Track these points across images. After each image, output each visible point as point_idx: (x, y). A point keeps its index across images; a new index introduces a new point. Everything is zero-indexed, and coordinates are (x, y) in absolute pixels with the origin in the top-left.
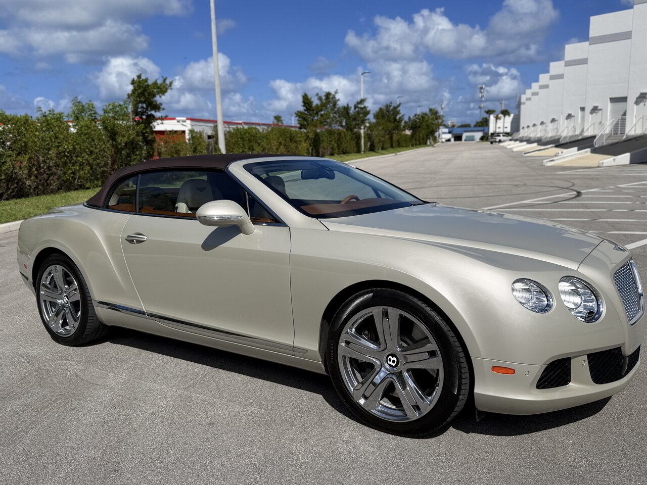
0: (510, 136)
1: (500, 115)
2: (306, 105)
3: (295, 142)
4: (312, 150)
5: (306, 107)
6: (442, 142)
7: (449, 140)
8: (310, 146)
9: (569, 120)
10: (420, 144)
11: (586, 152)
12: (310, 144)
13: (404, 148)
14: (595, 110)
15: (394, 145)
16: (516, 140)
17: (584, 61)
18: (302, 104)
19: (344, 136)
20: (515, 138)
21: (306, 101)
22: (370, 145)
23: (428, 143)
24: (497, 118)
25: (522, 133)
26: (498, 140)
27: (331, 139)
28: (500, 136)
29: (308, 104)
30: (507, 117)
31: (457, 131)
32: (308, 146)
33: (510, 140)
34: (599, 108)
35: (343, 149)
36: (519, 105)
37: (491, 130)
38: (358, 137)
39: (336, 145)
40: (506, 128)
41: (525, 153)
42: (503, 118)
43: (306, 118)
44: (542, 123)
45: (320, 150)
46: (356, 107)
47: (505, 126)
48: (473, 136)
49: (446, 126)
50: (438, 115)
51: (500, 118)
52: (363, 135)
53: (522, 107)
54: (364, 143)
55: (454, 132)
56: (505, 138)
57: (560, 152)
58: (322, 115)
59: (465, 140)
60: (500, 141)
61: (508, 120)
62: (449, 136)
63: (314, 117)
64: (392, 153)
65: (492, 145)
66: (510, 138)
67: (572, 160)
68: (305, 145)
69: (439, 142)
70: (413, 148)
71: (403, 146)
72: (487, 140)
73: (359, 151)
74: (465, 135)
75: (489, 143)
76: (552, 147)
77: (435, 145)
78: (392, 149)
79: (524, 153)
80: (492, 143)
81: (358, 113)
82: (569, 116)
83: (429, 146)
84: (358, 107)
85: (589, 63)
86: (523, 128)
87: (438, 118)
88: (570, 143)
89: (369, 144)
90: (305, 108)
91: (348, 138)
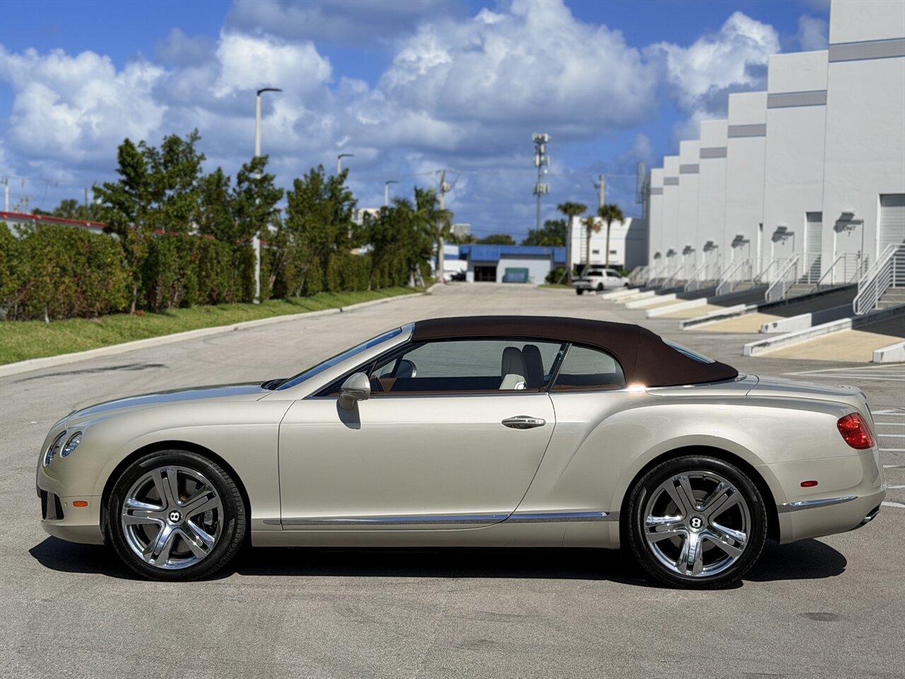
0: (625, 275)
1: (597, 219)
2: (129, 170)
3: (99, 267)
4: (139, 291)
5: (128, 175)
6: (445, 282)
7: (460, 277)
8: (136, 279)
9: (780, 242)
10: (392, 285)
11: (840, 327)
12: (135, 273)
13: (354, 294)
14: (845, 221)
15: (331, 285)
16: (643, 288)
17: (817, 98)
18: (118, 166)
19: (214, 255)
20: (639, 280)
21: (129, 159)
22: (275, 283)
23: (412, 284)
24: (590, 226)
25: (656, 270)
26: (595, 285)
27: (183, 263)
28: (600, 274)
29: (134, 168)
30: (616, 224)
31: (484, 254)
32: (130, 278)
33: (628, 286)
34: (854, 218)
35: (213, 290)
36: (645, 193)
37: (576, 258)
38: (246, 260)
39: (195, 279)
40: (614, 252)
41: (685, 324)
42: (605, 225)
43: (127, 204)
44: (709, 246)
45: (159, 290)
46: (241, 179)
47: (611, 248)
48: (526, 271)
49: (453, 240)
50: (436, 207)
51: (598, 228)
52: (257, 253)
53: (654, 199)
54: (261, 277)
55: (473, 257)
56: (612, 281)
57: (770, 325)
58: (171, 201)
59: (505, 280)
60: (601, 288)
61: (620, 230)
62: (461, 266)
63: (149, 202)
64: (330, 307)
65: (580, 297)
66: (626, 280)
67: (809, 346)
68: (121, 276)
69: (437, 281)
70: (376, 294)
71: (352, 290)
72: (566, 282)
73: (247, 298)
74: (503, 266)
75: (574, 291)
76: (748, 311)
77: (430, 290)
78: (324, 294)
79: (683, 322)
80: (580, 291)
81: (249, 194)
82: (780, 234)
83: (415, 291)
84: (248, 179)
85: (828, 103)
86: (658, 255)
87: (436, 215)
88: (790, 301)
89: (273, 278)
90: (124, 177)
91: (225, 259)
